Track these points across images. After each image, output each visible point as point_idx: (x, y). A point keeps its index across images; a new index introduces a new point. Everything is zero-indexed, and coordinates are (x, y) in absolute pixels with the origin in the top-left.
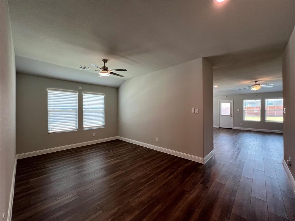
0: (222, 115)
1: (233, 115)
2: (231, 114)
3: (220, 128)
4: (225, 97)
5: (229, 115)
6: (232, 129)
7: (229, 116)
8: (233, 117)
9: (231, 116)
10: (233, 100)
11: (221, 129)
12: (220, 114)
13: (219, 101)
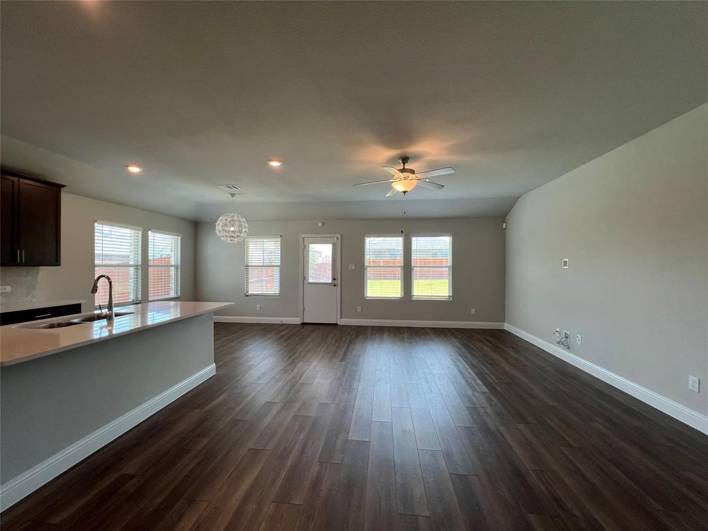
0: (311, 280)
1: (338, 282)
2: (334, 279)
3: (304, 324)
4: (320, 224)
5: (330, 281)
6: (336, 324)
7: (330, 284)
8: (339, 288)
9: (335, 285)
10: (339, 236)
11: (308, 326)
12: (304, 278)
13: (304, 236)
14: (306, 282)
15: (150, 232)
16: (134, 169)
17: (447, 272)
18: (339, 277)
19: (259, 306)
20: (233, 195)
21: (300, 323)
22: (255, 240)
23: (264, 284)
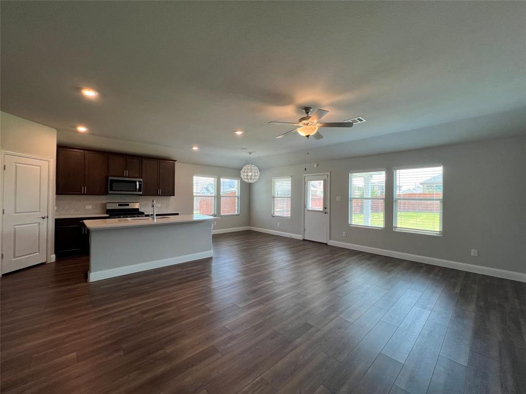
0: (309, 208)
1: (328, 210)
2: (325, 208)
3: (304, 240)
4: (315, 166)
5: (322, 210)
6: (326, 244)
7: (322, 212)
8: (328, 215)
9: (325, 213)
10: (329, 174)
11: (306, 242)
12: (305, 207)
13: (305, 175)
14: (306, 209)
15: (221, 179)
16: (195, 148)
17: (438, 205)
18: (329, 207)
19: (279, 224)
20: (250, 153)
21: (302, 239)
22: (279, 180)
23: (283, 209)
